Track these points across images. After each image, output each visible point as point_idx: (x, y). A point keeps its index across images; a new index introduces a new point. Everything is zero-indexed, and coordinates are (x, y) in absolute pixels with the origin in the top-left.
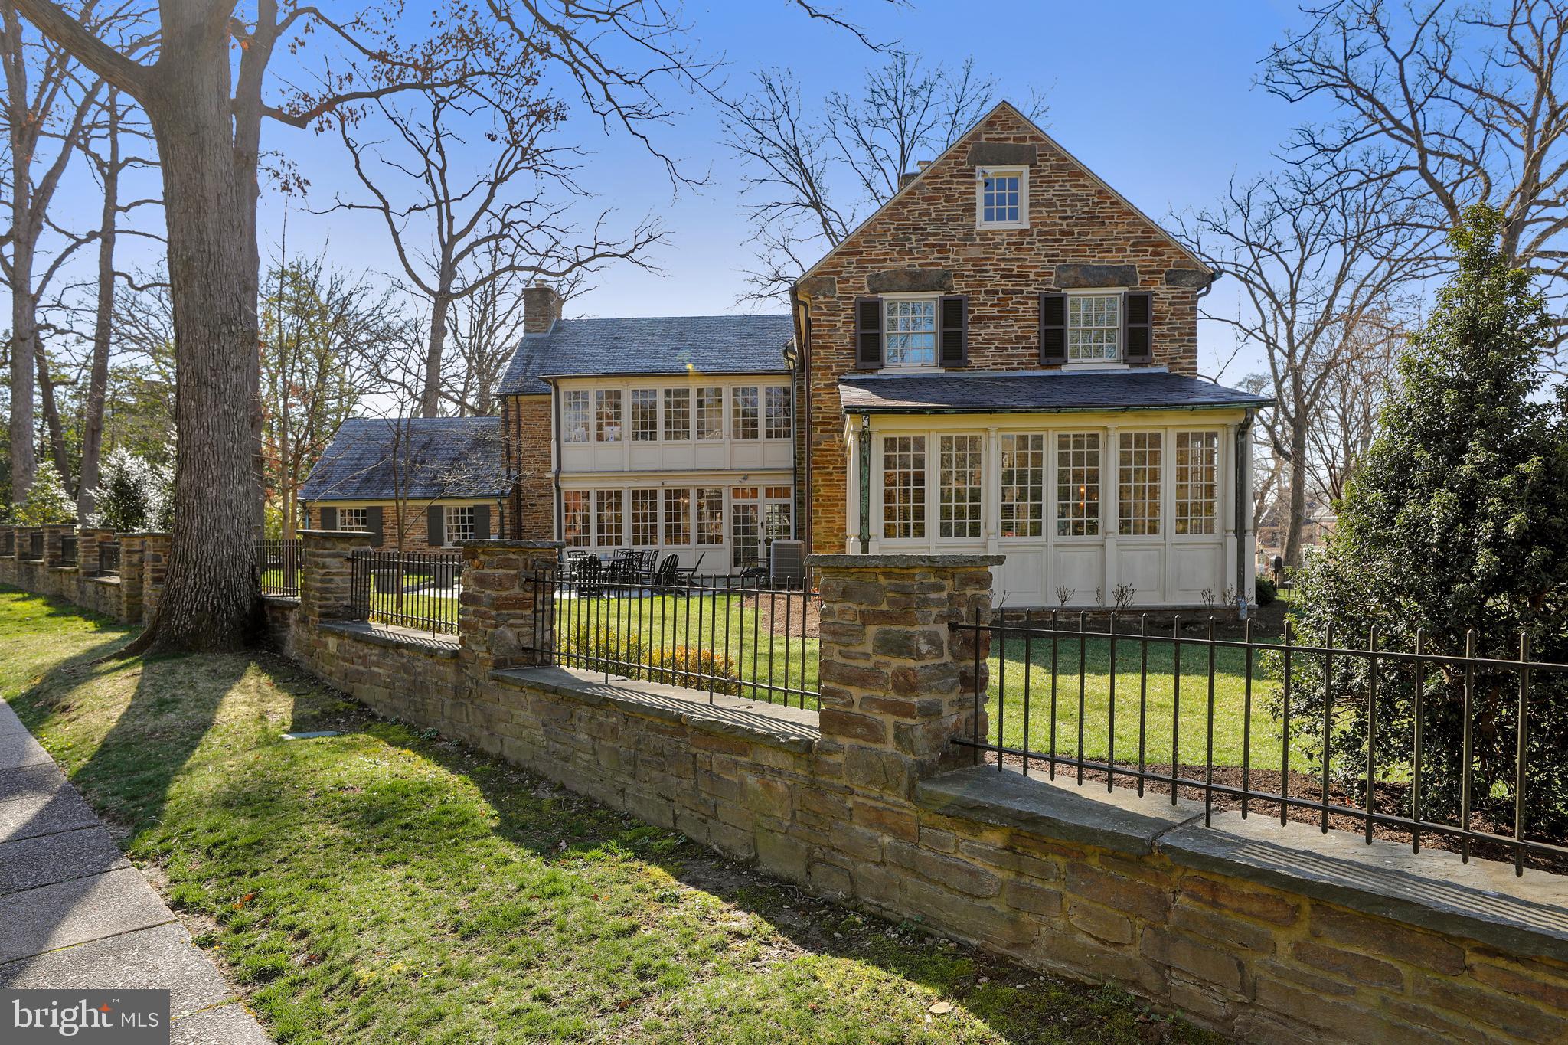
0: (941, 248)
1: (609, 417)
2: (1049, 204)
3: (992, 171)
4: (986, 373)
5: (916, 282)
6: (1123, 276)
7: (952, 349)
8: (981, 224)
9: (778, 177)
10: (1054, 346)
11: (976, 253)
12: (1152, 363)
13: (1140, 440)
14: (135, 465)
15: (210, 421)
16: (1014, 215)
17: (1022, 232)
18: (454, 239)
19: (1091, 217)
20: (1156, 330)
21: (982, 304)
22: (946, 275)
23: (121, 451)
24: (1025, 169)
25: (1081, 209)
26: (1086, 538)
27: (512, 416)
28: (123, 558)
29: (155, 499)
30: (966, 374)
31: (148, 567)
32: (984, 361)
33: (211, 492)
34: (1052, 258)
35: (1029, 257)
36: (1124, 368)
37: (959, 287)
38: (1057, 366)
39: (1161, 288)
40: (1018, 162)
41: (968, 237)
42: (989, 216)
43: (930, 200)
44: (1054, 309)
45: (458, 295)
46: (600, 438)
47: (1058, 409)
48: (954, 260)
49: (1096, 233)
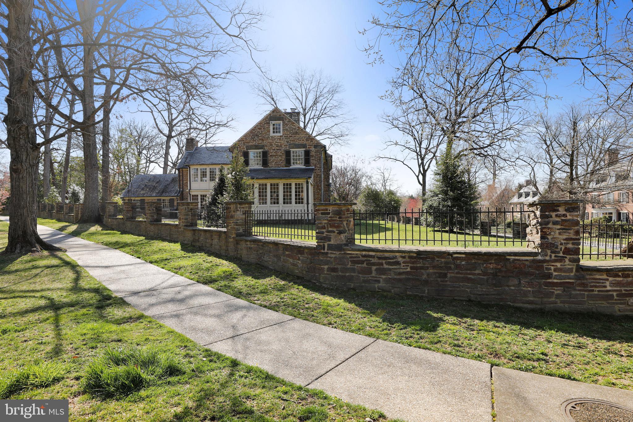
0: (262, 140)
1: (204, 175)
2: (287, 130)
3: (273, 122)
4: (273, 168)
5: (257, 147)
6: (304, 146)
7: (265, 163)
8: (272, 134)
9: (268, 103)
10: (288, 162)
11: (270, 141)
12: (310, 166)
13: (287, 184)
14: (77, 188)
15: (91, 183)
16: (280, 132)
17: (281, 136)
18: (173, 120)
19: (296, 133)
20: (312, 158)
21: (272, 153)
22: (263, 146)
23: (74, 185)
24: (281, 122)
25: (294, 131)
26: (276, 205)
27: (181, 174)
28: (74, 210)
29: (82, 196)
30: (268, 168)
31: (80, 211)
32: (272, 165)
33: (91, 195)
34: (287, 142)
35: (282, 142)
36: (304, 167)
37: (266, 149)
38: (289, 166)
39: (313, 149)
40: (280, 120)
41: (269, 137)
42: (274, 132)
43: (260, 129)
44: (288, 153)
45: (174, 137)
46: (201, 181)
47: (267, 178)
48: (265, 143)
49: (297, 136)
